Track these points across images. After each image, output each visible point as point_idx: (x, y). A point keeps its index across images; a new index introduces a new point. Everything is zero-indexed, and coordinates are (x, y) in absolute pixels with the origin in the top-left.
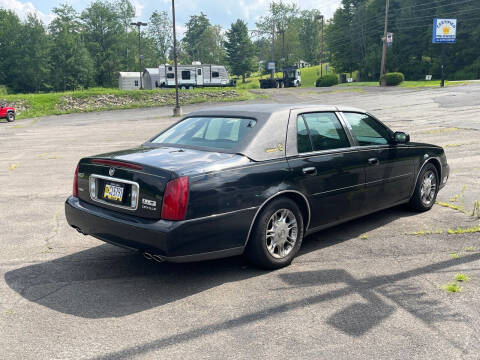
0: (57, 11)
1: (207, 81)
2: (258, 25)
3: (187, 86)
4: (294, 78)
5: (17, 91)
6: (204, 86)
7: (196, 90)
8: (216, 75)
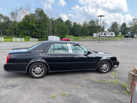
0: (84, 22)
1: (110, 36)
2: (128, 23)
3: (105, 37)
4: (134, 36)
5: (75, 36)
6: (109, 37)
7: (107, 37)
8: (112, 34)
